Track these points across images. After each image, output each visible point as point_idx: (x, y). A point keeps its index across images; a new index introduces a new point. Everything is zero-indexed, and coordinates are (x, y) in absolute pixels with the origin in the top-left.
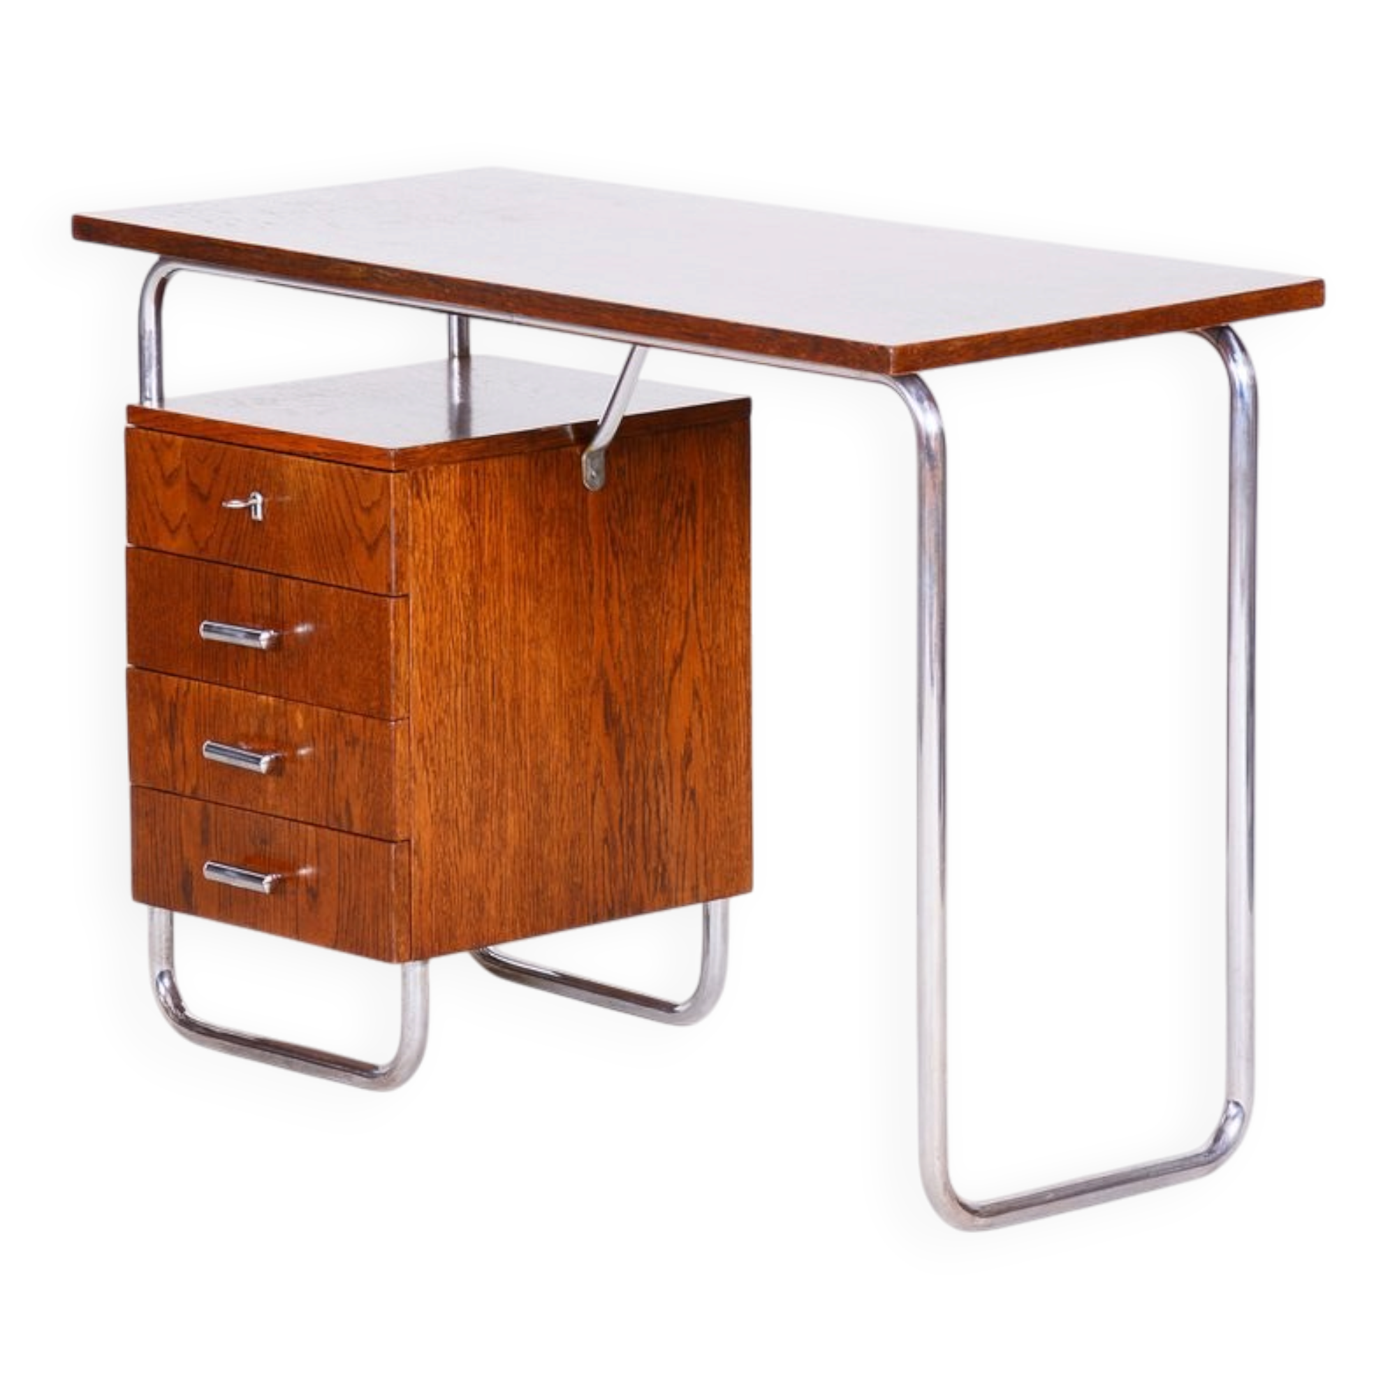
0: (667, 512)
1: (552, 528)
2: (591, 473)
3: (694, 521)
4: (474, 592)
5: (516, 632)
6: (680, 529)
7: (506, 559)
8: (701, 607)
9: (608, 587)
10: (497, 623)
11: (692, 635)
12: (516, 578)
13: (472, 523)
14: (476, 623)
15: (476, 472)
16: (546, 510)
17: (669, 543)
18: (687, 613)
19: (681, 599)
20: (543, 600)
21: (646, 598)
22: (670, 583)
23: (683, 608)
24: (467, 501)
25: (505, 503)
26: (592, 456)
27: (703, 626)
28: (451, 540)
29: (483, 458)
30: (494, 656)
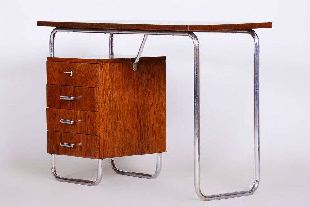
0: (149, 77)
1: (127, 78)
2: (135, 67)
3: (155, 79)
4: (112, 88)
5: (120, 97)
6: (152, 80)
7: (118, 83)
8: (156, 96)
9: (138, 90)
10: (116, 95)
11: (154, 101)
12: (120, 86)
13: (112, 75)
14: (112, 94)
15: (112, 65)
16: (126, 74)
17: (150, 83)
18: (153, 97)
19: (152, 94)
20: (125, 91)
21: (146, 93)
22: (150, 90)
23: (153, 96)
24: (110, 70)
25: (118, 72)
26: (135, 64)
27: (156, 100)
28: (107, 78)
29: (114, 63)
30: (116, 101)
